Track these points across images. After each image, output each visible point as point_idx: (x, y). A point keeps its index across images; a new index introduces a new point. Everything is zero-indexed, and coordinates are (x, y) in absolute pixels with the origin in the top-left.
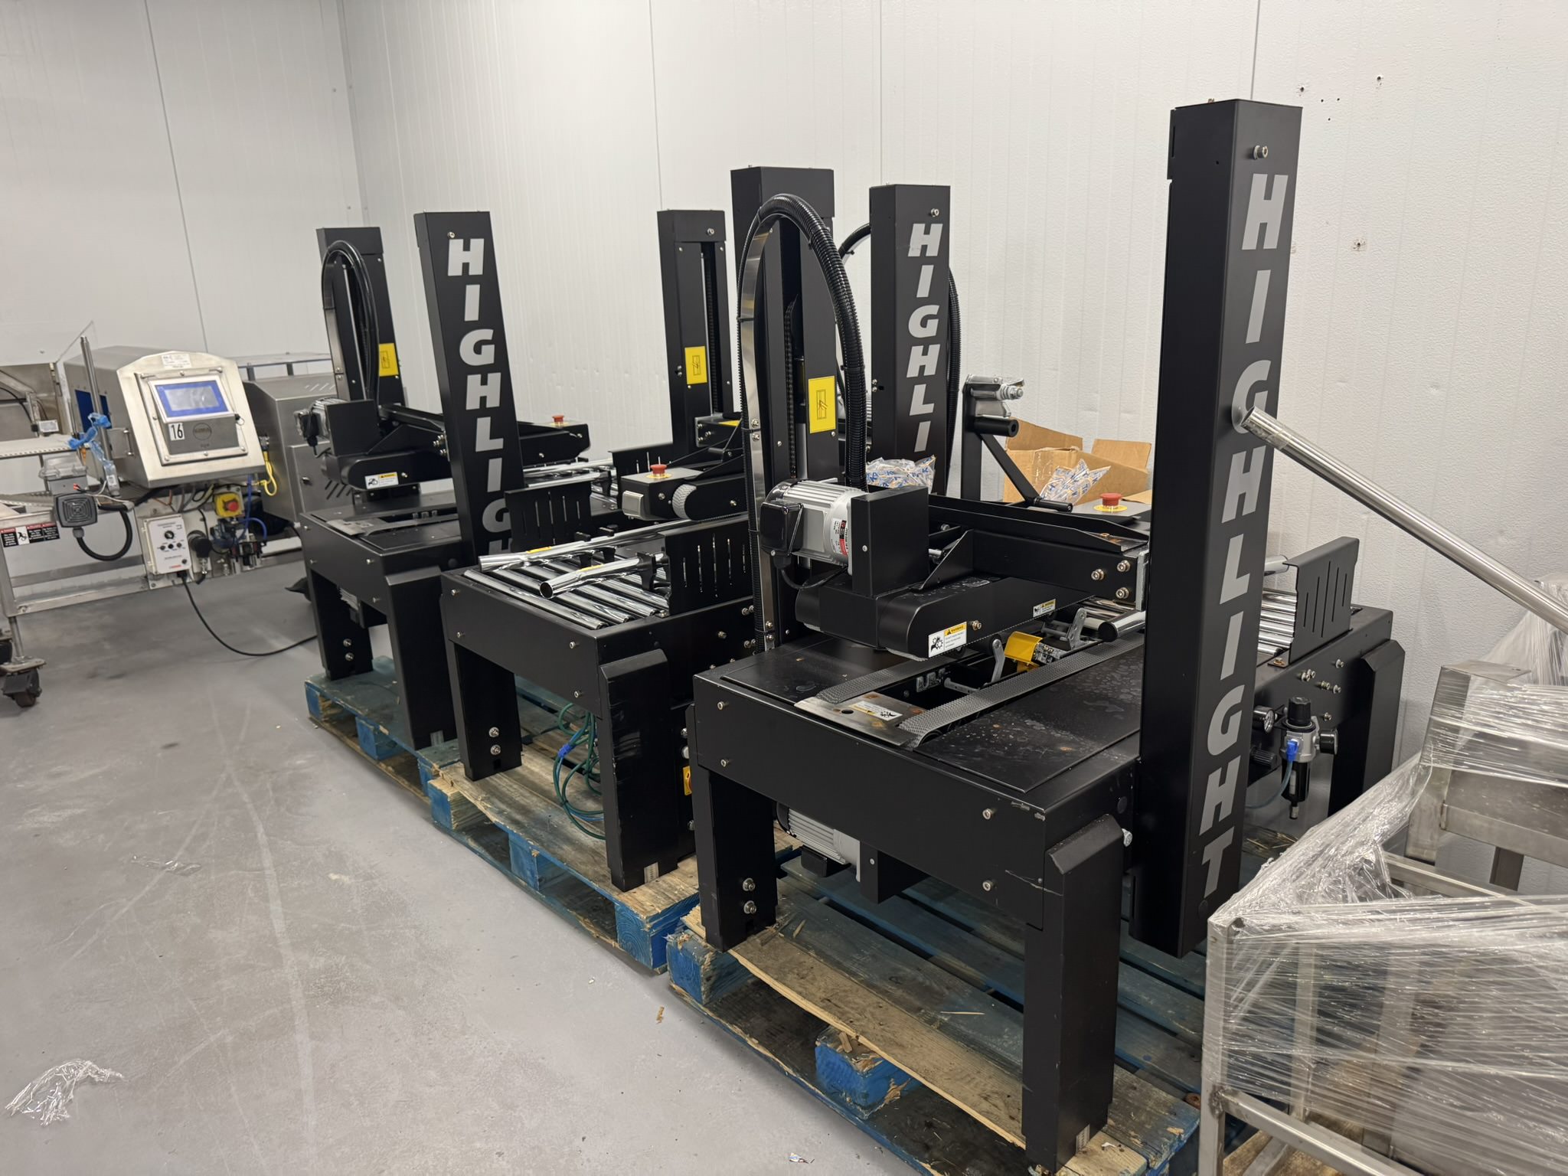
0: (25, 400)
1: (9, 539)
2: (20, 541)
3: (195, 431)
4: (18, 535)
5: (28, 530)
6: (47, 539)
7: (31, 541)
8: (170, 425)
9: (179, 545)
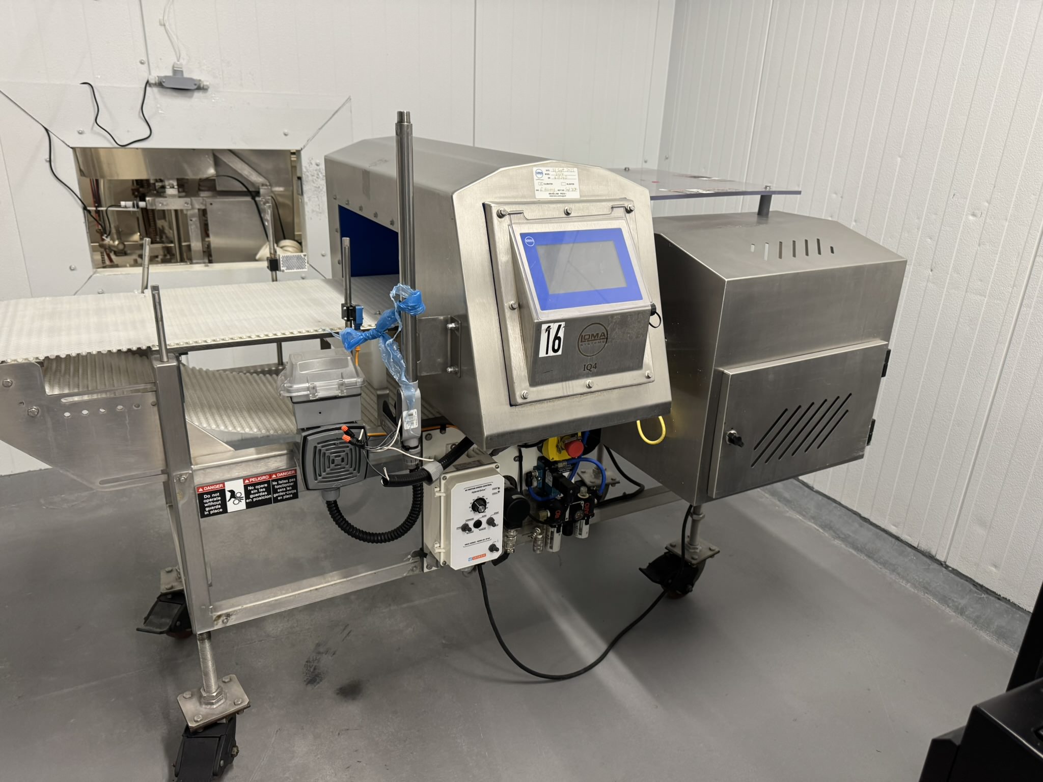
0: (258, 193)
1: (211, 503)
2: (232, 506)
3: (582, 339)
4: (228, 495)
5: (246, 487)
6: (276, 500)
7: (249, 506)
8: (544, 327)
9: (491, 522)
